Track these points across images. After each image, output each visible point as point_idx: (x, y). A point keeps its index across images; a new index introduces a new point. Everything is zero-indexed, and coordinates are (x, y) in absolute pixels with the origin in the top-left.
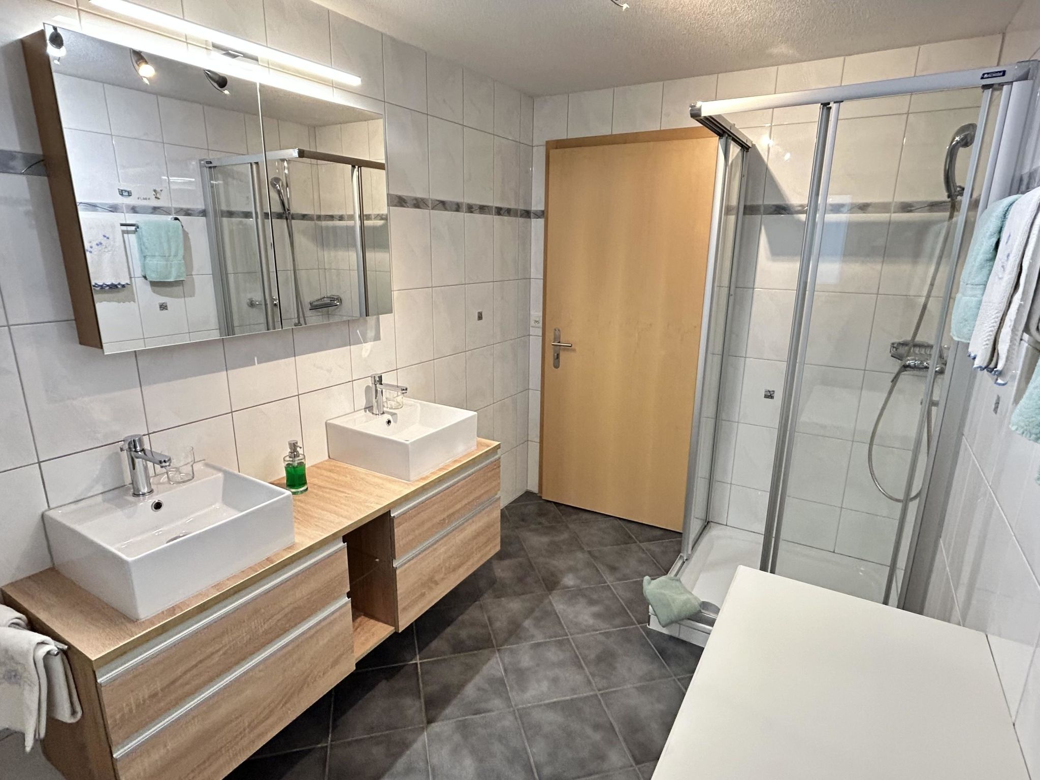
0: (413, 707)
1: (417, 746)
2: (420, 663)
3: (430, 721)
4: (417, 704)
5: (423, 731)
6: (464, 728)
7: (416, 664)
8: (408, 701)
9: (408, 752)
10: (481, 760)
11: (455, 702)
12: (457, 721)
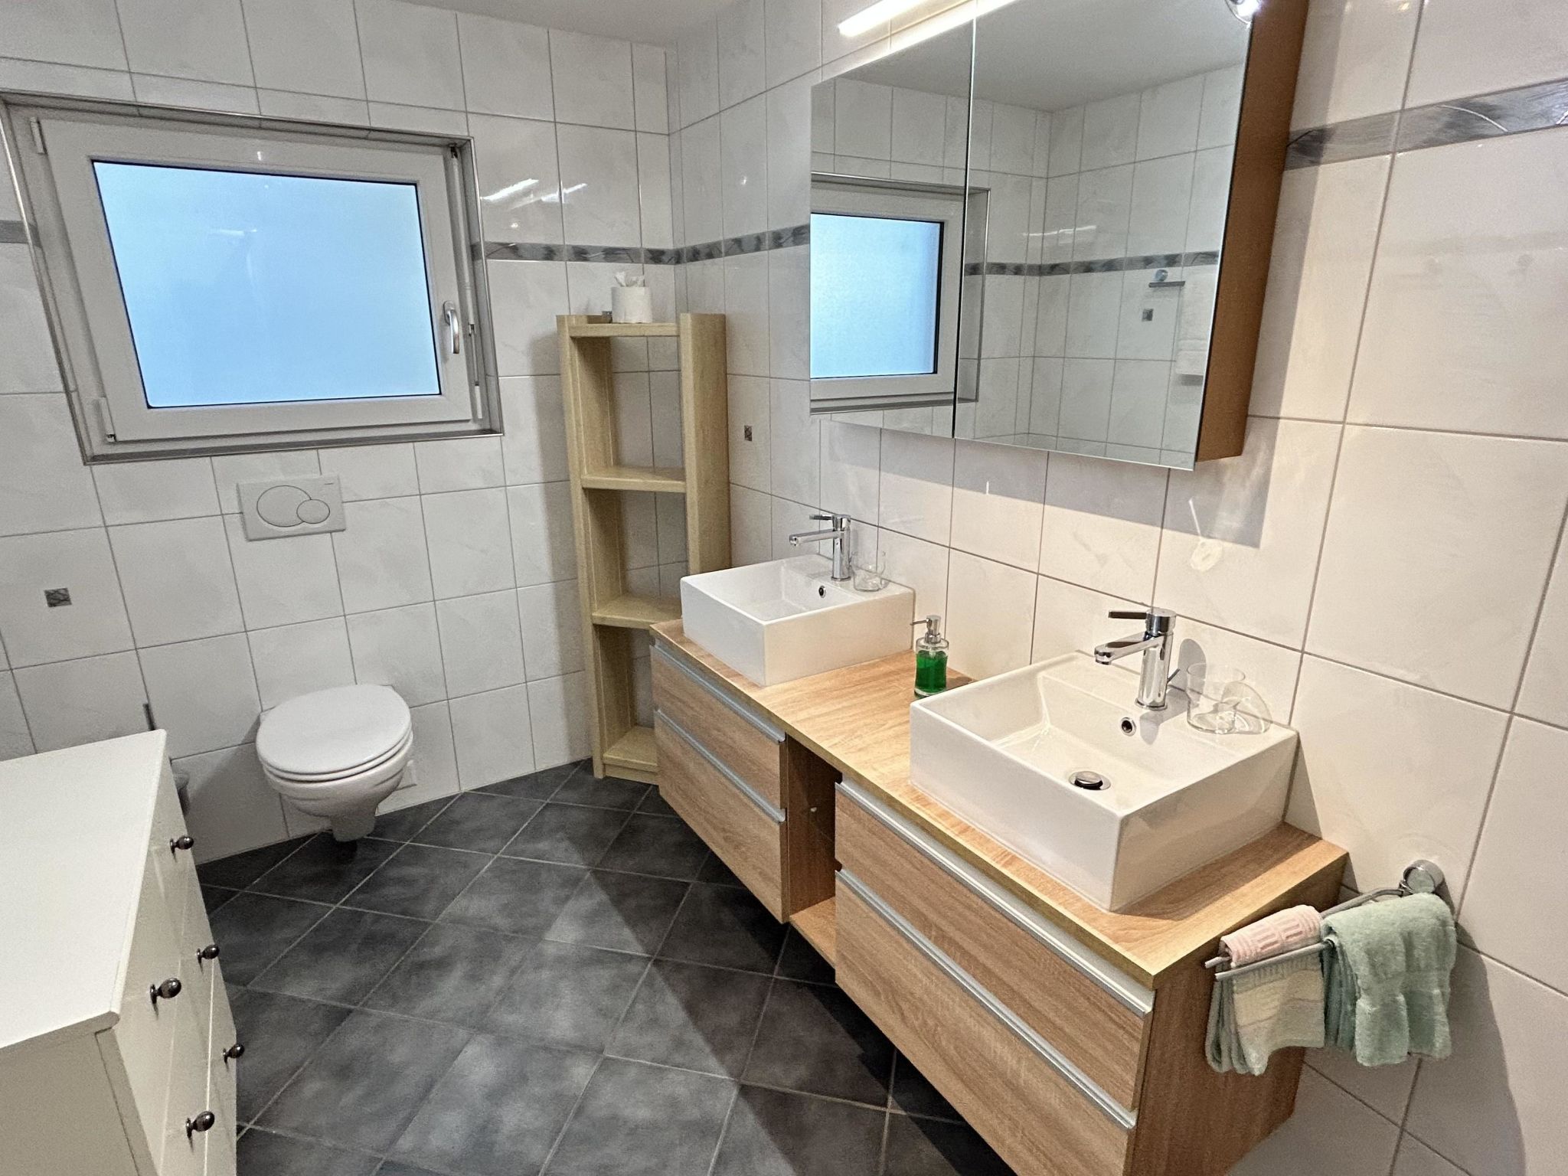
0: (784, 1077)
1: (712, 1062)
2: (885, 1113)
3: (745, 1091)
4: (789, 1082)
5: (731, 1074)
6: (705, 1129)
7: (885, 1105)
8: (801, 1071)
9: (708, 1050)
10: (633, 1132)
11: (763, 1135)
12: (721, 1125)
